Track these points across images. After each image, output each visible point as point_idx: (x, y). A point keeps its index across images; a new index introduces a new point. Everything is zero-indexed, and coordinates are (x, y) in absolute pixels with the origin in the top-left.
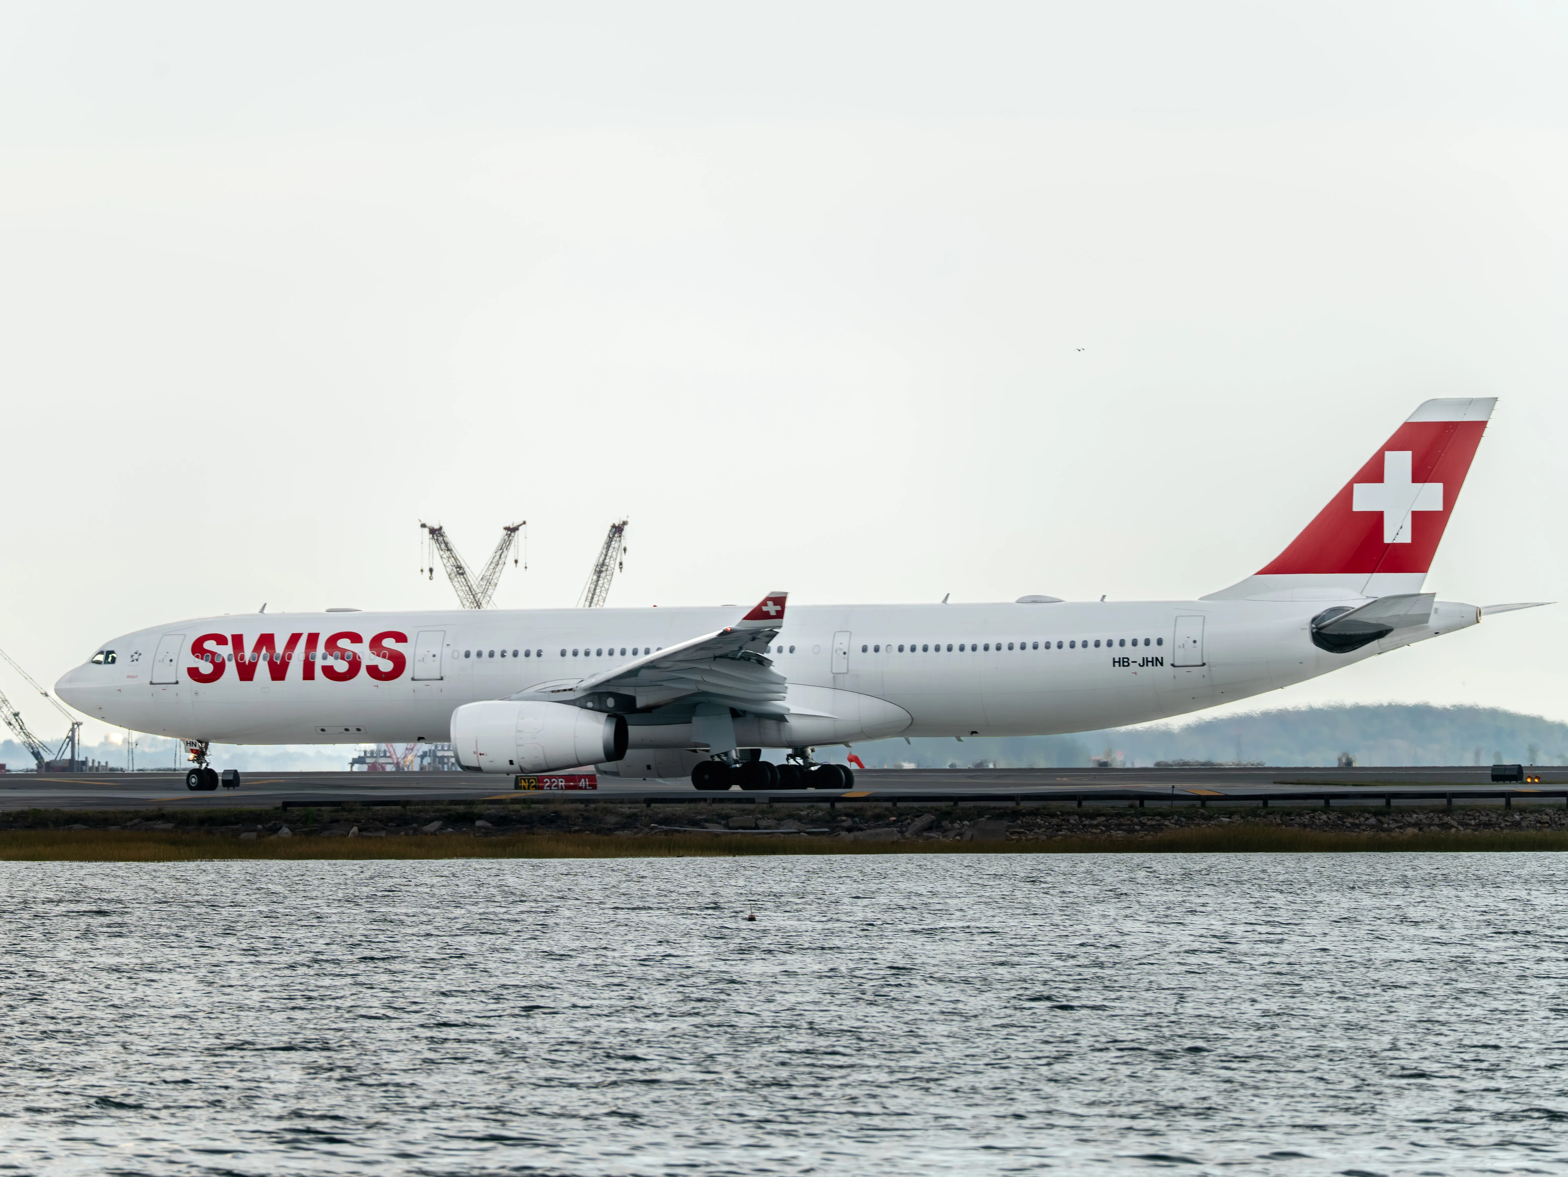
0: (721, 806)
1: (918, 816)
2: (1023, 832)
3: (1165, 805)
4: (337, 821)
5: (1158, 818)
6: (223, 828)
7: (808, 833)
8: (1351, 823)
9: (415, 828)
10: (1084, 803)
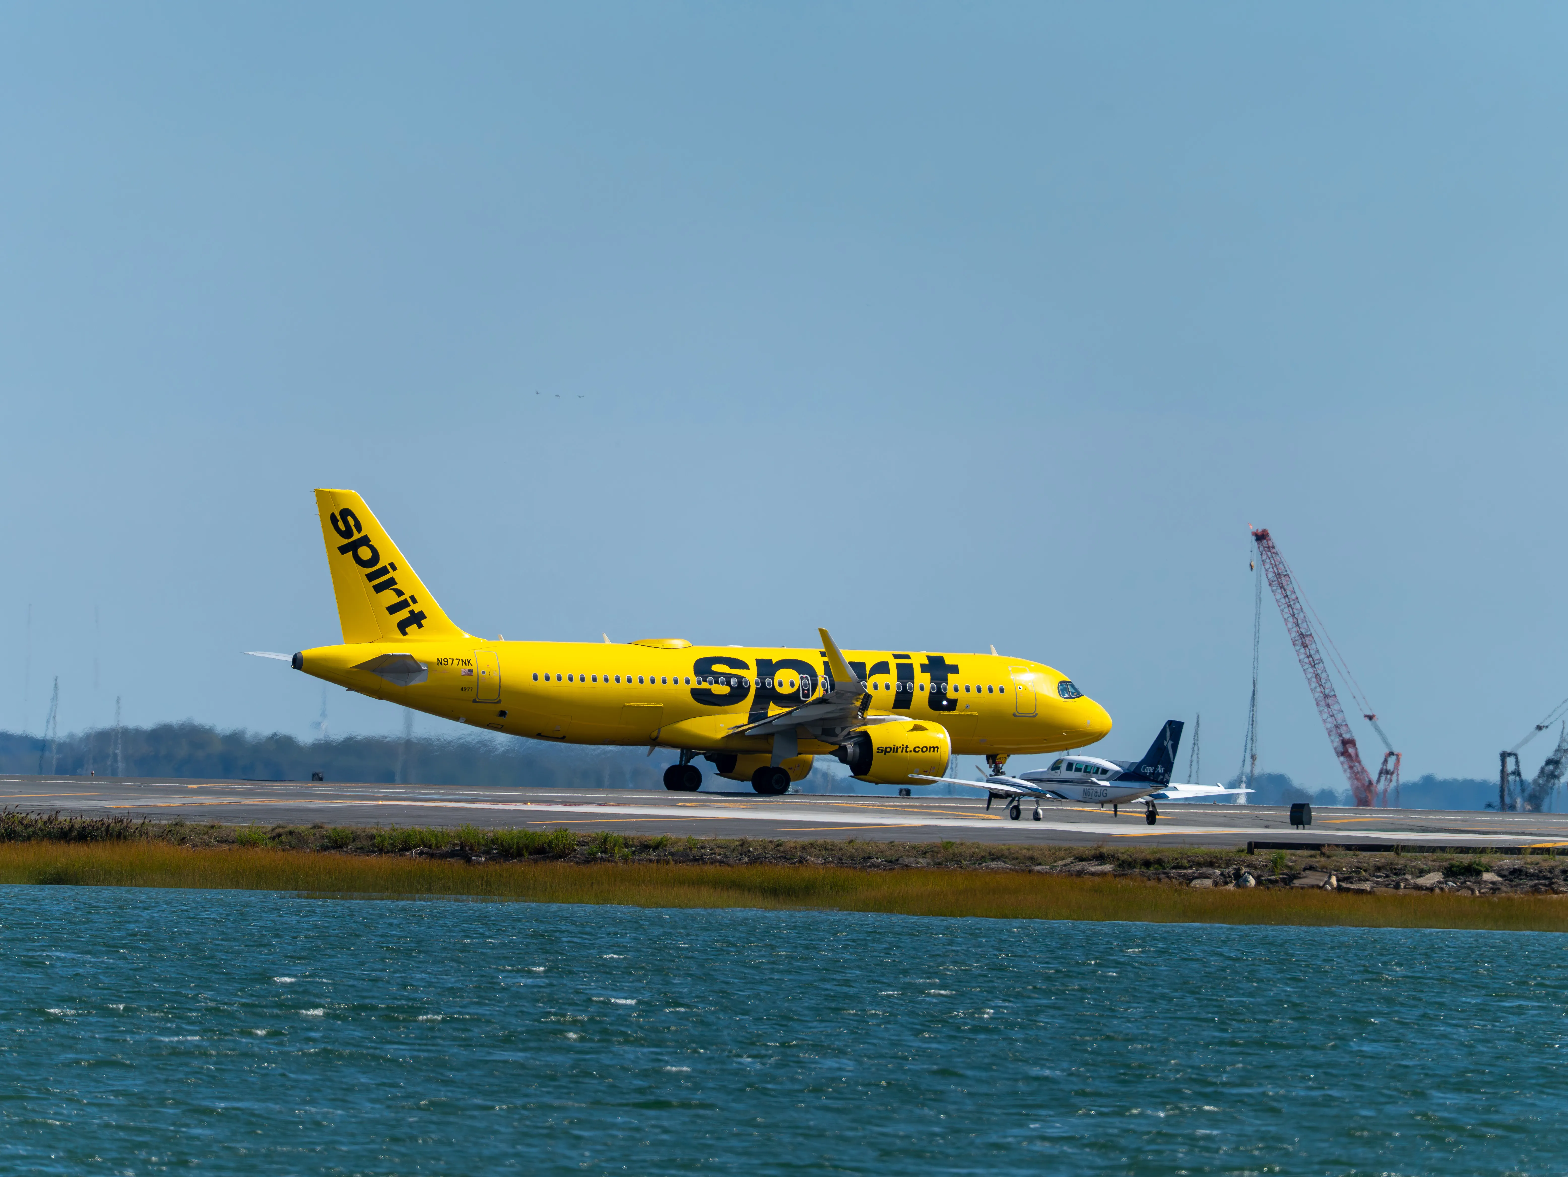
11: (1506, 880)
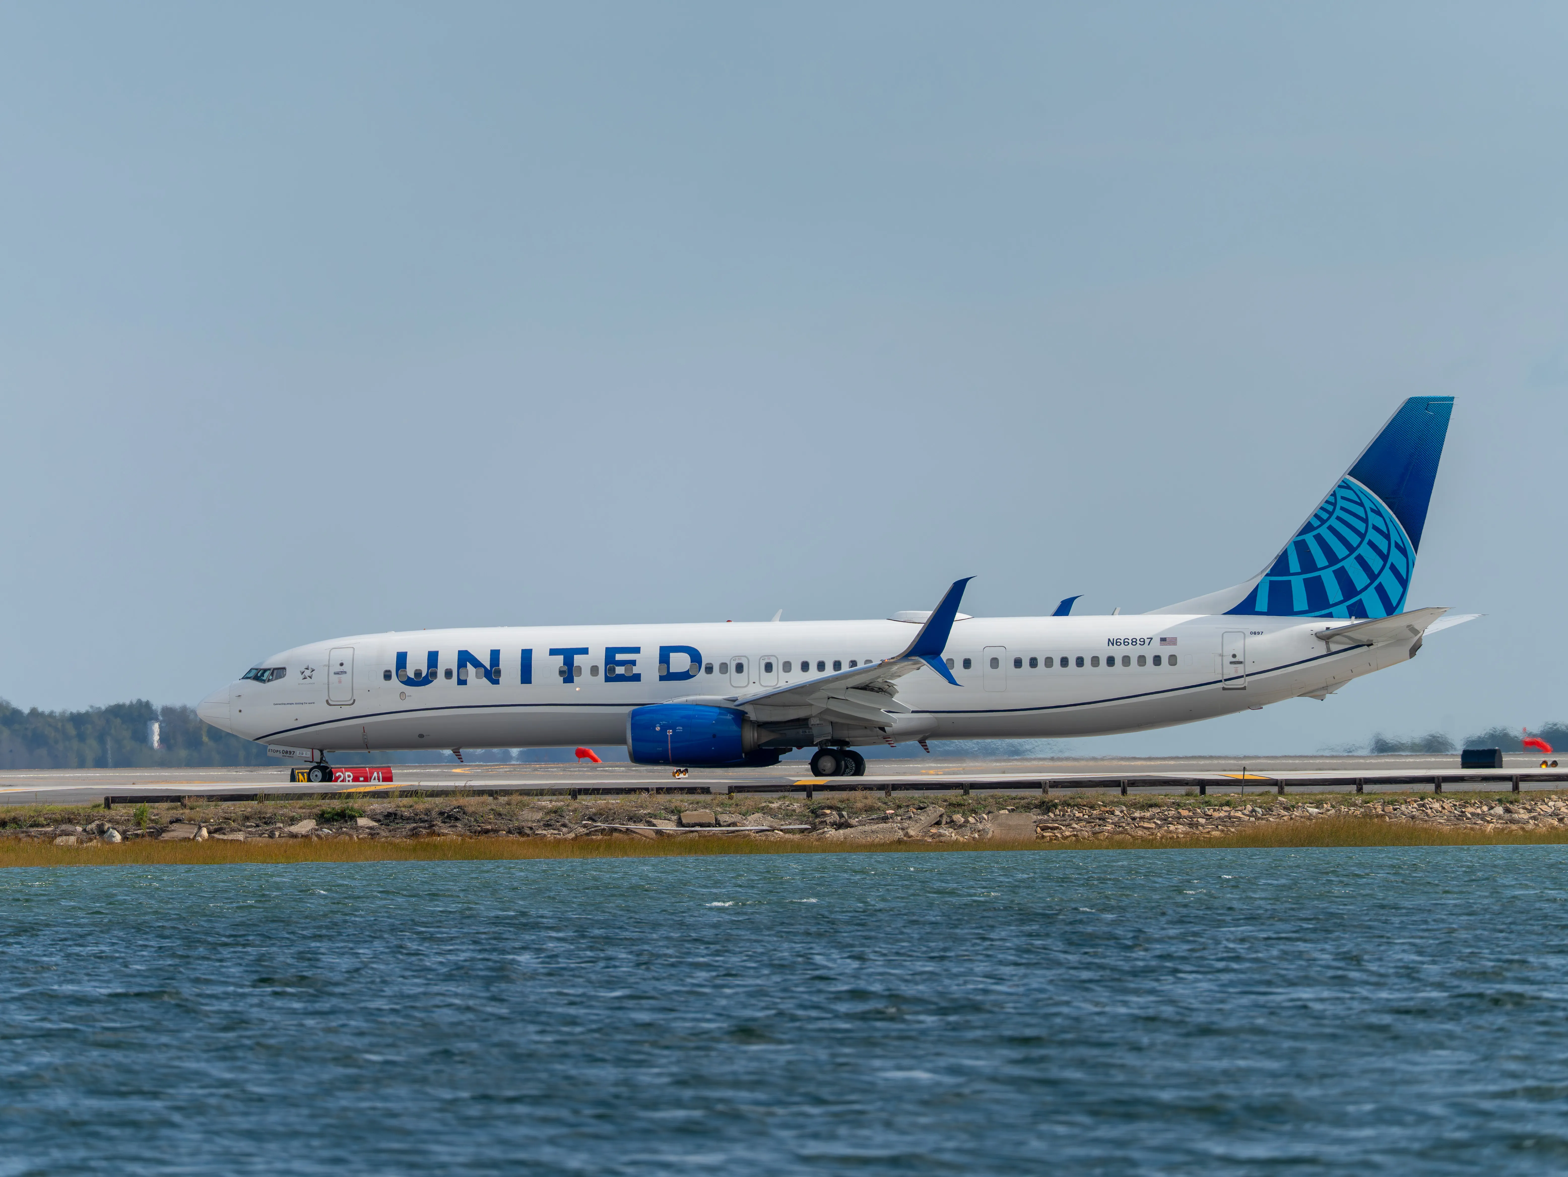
0: (668, 797)
1: (921, 808)
2: (1057, 828)
3: (1233, 793)
4: (178, 821)
5: (1226, 808)
6: (33, 831)
7: (781, 830)
8: (1473, 814)
10: (1130, 790)
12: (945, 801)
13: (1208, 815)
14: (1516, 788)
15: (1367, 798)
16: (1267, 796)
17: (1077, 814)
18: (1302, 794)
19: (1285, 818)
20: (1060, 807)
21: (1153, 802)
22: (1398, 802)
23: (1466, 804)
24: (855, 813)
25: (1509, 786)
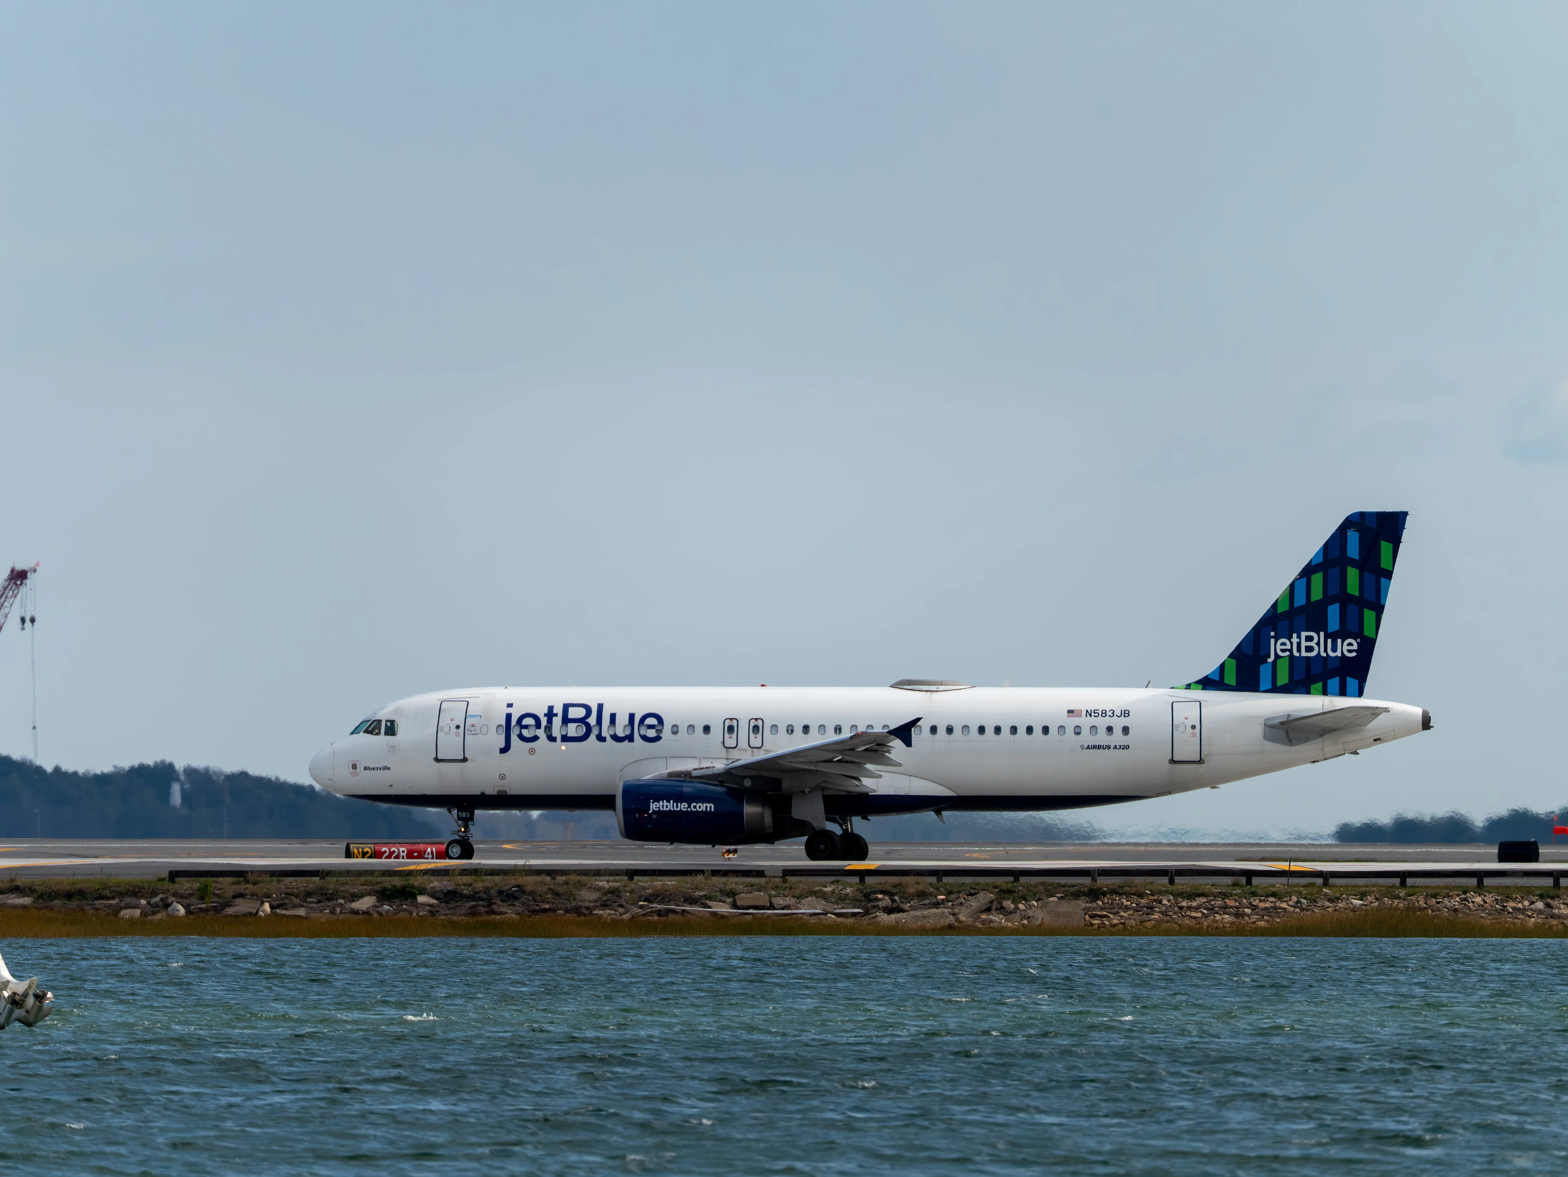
0: (723, 879)
1: (972, 895)
2: (1105, 916)
3: (1279, 883)
4: (241, 896)
5: (1272, 899)
6: (98, 903)
7: (835, 914)
8: (1514, 909)
9: (341, 904)
10: (1177, 880)
11: (441, 902)
12: (996, 887)
13: (1254, 906)
14: (1557, 884)
15: (1411, 891)
16: (1312, 888)
17: (1125, 903)
18: (1347, 886)
19: (1330, 909)
20: (1108, 896)
21: (1200, 891)
22: (1441, 896)
23: (1509, 897)
24: (907, 898)
25: (1549, 881)
